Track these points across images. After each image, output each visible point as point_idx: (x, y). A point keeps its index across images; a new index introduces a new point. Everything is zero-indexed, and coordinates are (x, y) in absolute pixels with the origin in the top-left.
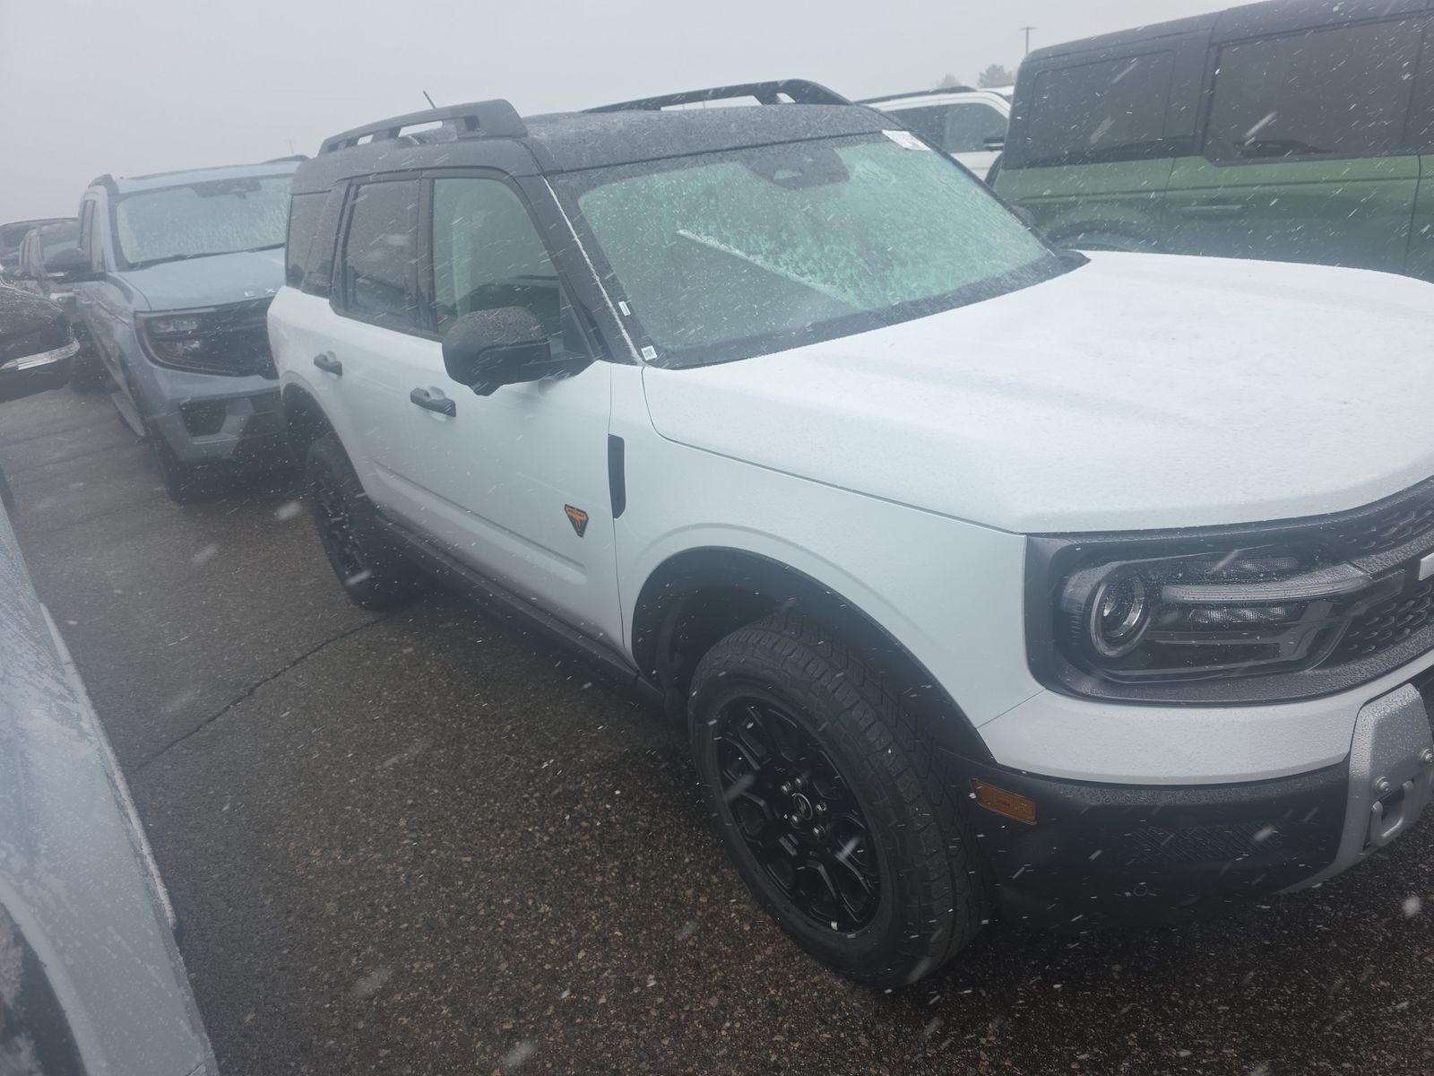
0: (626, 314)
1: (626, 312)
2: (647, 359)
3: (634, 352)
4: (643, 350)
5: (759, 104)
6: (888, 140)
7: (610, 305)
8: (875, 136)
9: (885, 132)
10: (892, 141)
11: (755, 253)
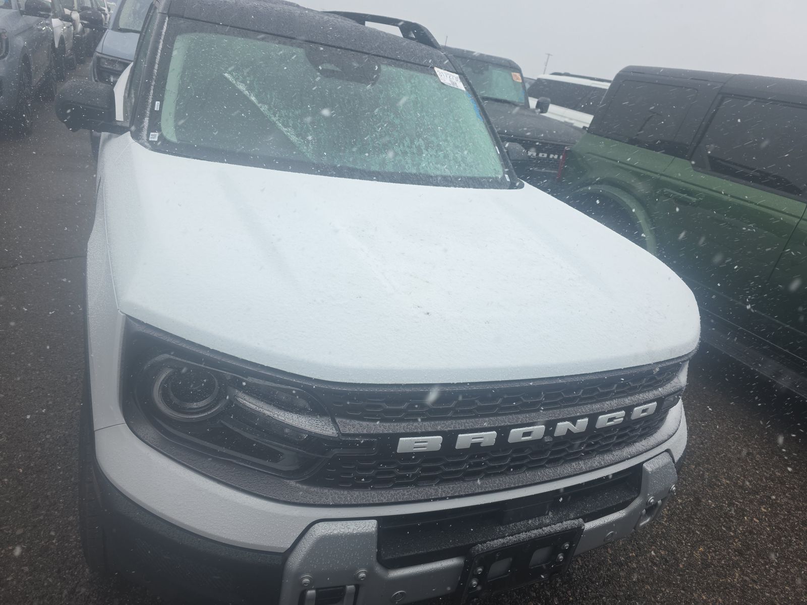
0: (156, 109)
1: (157, 108)
2: (150, 139)
3: (145, 133)
4: (151, 133)
5: (402, 36)
6: (435, 75)
7: (150, 101)
8: (427, 69)
9: (436, 69)
10: (437, 76)
11: (264, 103)
